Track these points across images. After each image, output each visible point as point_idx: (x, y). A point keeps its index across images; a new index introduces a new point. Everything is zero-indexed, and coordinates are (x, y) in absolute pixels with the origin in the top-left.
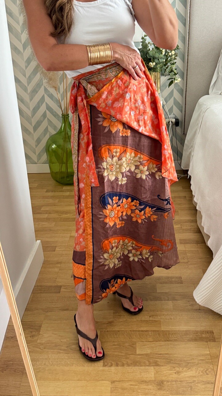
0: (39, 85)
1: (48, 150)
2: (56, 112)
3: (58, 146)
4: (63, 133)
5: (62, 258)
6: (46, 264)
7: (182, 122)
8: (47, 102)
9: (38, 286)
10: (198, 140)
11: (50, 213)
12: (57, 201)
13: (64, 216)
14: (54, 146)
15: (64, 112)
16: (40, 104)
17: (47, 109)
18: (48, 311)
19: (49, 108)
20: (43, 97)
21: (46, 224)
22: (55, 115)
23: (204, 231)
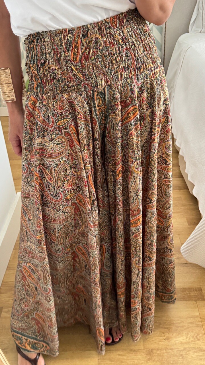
23: (189, 180)
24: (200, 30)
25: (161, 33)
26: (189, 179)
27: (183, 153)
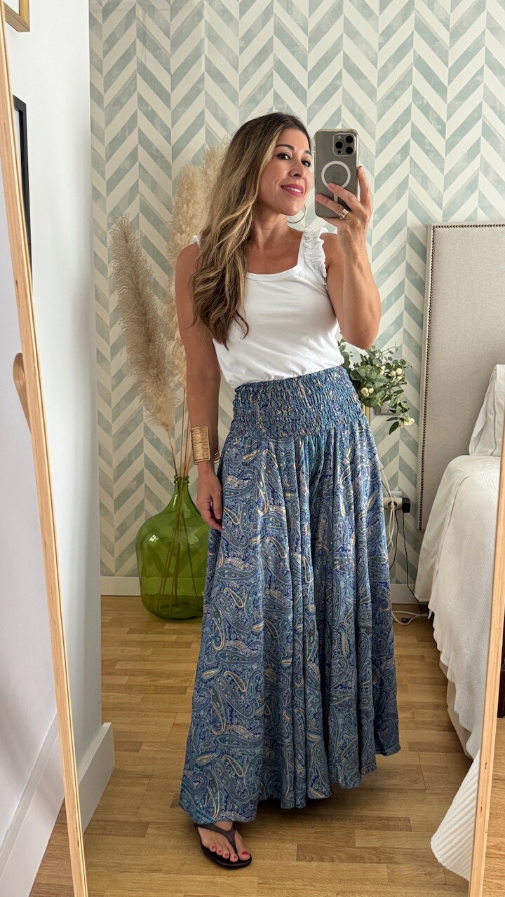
0: (135, 421)
1: (142, 547)
3: (162, 539)
4: (174, 516)
5: (153, 766)
6: (119, 776)
7: (416, 506)
8: (147, 454)
11: (133, 675)
12: (149, 651)
13: (163, 682)
14: (153, 539)
15: (178, 473)
16: (134, 457)
17: (145, 466)
18: (117, 871)
19: (149, 465)
21: (124, 697)
22: (161, 478)
23: (460, 723)
24: (490, 452)
25: (416, 453)
27: (452, 675)
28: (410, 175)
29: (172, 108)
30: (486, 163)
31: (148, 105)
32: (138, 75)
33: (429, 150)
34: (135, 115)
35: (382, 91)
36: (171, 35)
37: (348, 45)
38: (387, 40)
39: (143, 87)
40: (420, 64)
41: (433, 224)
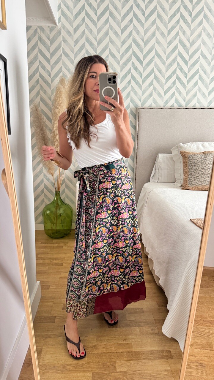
0: (40, 172)
1: (44, 214)
2: (50, 190)
3: (51, 212)
4: (55, 204)
5: (54, 294)
6: (43, 299)
8: (45, 183)
9: (38, 317)
10: (146, 210)
11: (44, 260)
12: (49, 250)
13: (55, 261)
14: (48, 212)
15: (56, 190)
16: (40, 184)
17: (45, 187)
18: (46, 338)
19: (46, 187)
20: (43, 180)
21: (42, 268)
22: (50, 191)
24: (157, 182)
26: (156, 274)
28: (131, 91)
29: (51, 65)
30: (155, 88)
31: (42, 64)
32: (39, 53)
33: (137, 83)
34: (38, 67)
35: (122, 62)
36: (50, 39)
37: (111, 46)
38: (123, 45)
39: (40, 57)
40: (134, 53)
41: (139, 107)
